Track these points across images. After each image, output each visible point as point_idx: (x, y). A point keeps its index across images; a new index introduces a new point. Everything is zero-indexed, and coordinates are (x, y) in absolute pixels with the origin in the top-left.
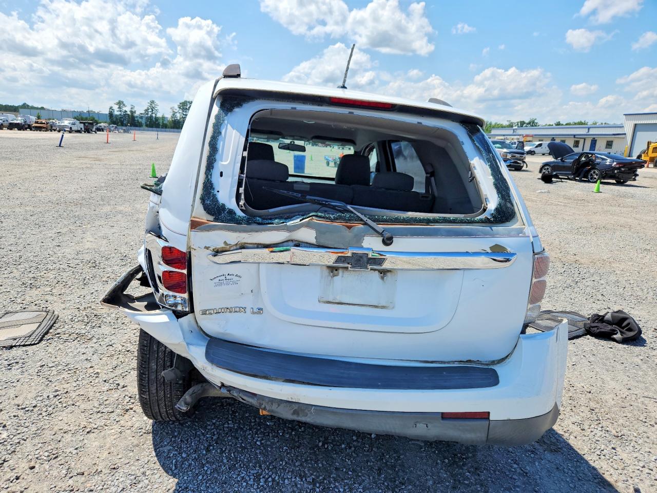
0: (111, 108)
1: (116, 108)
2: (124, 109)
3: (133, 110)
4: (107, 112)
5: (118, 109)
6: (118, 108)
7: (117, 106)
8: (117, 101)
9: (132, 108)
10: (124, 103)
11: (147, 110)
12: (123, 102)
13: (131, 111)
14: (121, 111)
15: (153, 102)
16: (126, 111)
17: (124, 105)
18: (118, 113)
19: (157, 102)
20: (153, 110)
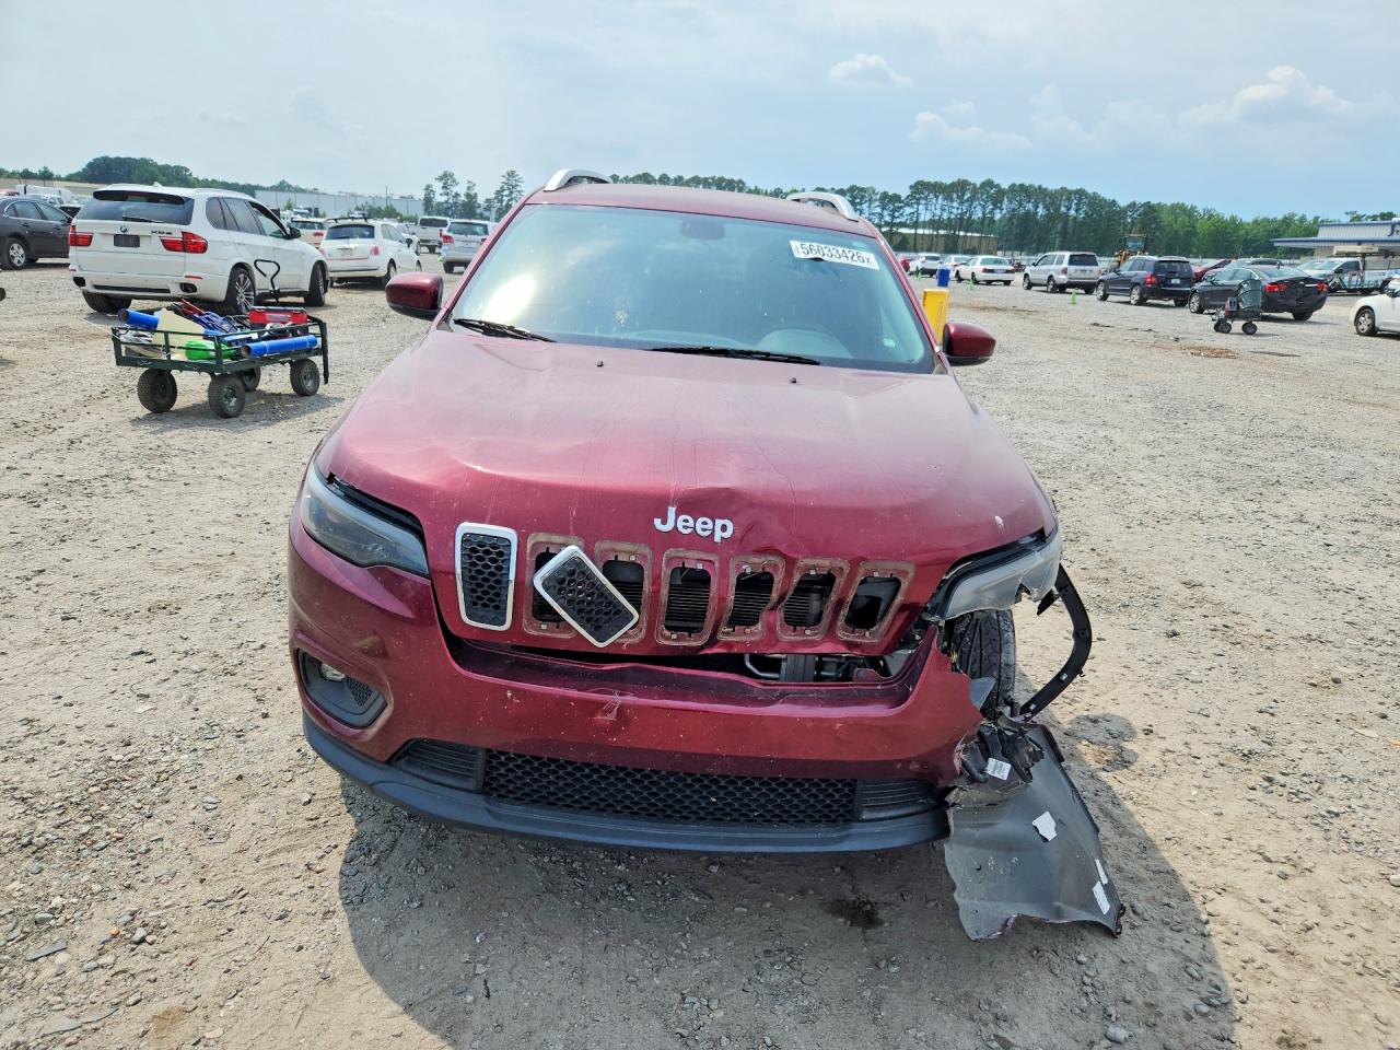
0: (428, 188)
1: (438, 187)
2: (454, 189)
3: (473, 193)
4: (420, 195)
5: (441, 191)
6: (443, 187)
7: (441, 184)
8: (441, 173)
9: (469, 188)
10: (456, 177)
11: (498, 193)
12: (452, 175)
13: (468, 195)
14: (447, 194)
15: (511, 174)
16: (457, 195)
17: (454, 181)
18: (443, 199)
19: (520, 173)
20: (511, 193)
